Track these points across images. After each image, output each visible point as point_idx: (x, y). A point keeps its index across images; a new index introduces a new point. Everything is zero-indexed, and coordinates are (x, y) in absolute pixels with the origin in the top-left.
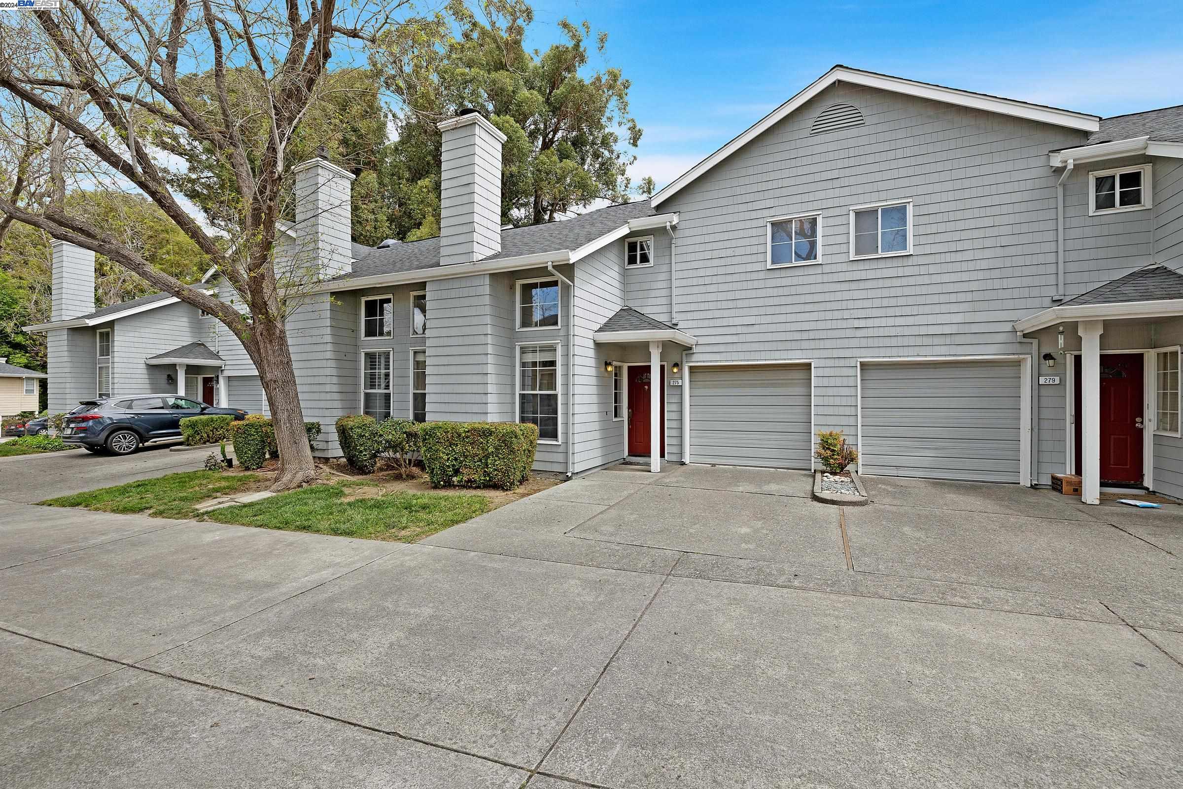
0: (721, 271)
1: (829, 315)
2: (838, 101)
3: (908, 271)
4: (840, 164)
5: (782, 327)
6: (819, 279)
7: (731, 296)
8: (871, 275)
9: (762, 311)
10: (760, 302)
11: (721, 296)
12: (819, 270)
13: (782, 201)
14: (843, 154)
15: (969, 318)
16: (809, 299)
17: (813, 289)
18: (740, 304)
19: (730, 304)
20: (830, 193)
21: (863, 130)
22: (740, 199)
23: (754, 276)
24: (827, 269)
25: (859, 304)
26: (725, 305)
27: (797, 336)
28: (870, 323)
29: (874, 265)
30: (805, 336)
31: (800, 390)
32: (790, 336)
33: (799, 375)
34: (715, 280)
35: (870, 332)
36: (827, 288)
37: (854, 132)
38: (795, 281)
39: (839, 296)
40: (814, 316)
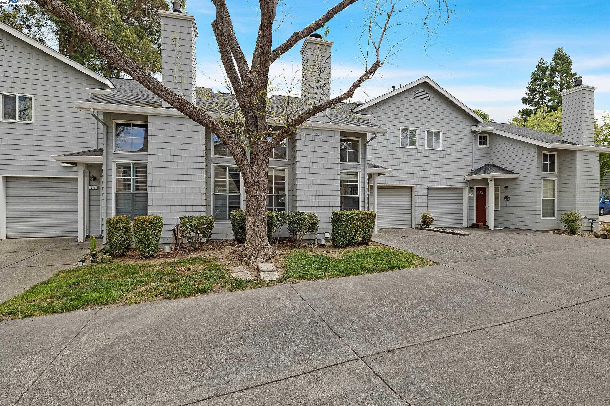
0: (384, 145)
1: (419, 168)
2: (422, 89)
3: (441, 156)
4: (423, 112)
5: (405, 172)
6: (416, 154)
7: (387, 156)
8: (431, 155)
9: (398, 164)
10: (397, 160)
11: (383, 156)
12: (416, 151)
13: (405, 121)
14: (423, 109)
15: (455, 174)
16: (413, 161)
17: (415, 158)
18: (390, 160)
19: (387, 160)
20: (420, 122)
21: (429, 102)
22: (390, 116)
23: (396, 149)
24: (419, 151)
25: (428, 165)
26: (385, 160)
27: (410, 175)
28: (430, 173)
29: (432, 152)
30: (412, 175)
31: (408, 197)
32: (407, 175)
33: (408, 191)
34: (381, 148)
35: (431, 176)
36: (419, 158)
37: (426, 102)
38: (409, 154)
39: (422, 162)
40: (415, 168)
